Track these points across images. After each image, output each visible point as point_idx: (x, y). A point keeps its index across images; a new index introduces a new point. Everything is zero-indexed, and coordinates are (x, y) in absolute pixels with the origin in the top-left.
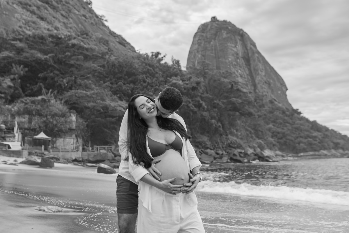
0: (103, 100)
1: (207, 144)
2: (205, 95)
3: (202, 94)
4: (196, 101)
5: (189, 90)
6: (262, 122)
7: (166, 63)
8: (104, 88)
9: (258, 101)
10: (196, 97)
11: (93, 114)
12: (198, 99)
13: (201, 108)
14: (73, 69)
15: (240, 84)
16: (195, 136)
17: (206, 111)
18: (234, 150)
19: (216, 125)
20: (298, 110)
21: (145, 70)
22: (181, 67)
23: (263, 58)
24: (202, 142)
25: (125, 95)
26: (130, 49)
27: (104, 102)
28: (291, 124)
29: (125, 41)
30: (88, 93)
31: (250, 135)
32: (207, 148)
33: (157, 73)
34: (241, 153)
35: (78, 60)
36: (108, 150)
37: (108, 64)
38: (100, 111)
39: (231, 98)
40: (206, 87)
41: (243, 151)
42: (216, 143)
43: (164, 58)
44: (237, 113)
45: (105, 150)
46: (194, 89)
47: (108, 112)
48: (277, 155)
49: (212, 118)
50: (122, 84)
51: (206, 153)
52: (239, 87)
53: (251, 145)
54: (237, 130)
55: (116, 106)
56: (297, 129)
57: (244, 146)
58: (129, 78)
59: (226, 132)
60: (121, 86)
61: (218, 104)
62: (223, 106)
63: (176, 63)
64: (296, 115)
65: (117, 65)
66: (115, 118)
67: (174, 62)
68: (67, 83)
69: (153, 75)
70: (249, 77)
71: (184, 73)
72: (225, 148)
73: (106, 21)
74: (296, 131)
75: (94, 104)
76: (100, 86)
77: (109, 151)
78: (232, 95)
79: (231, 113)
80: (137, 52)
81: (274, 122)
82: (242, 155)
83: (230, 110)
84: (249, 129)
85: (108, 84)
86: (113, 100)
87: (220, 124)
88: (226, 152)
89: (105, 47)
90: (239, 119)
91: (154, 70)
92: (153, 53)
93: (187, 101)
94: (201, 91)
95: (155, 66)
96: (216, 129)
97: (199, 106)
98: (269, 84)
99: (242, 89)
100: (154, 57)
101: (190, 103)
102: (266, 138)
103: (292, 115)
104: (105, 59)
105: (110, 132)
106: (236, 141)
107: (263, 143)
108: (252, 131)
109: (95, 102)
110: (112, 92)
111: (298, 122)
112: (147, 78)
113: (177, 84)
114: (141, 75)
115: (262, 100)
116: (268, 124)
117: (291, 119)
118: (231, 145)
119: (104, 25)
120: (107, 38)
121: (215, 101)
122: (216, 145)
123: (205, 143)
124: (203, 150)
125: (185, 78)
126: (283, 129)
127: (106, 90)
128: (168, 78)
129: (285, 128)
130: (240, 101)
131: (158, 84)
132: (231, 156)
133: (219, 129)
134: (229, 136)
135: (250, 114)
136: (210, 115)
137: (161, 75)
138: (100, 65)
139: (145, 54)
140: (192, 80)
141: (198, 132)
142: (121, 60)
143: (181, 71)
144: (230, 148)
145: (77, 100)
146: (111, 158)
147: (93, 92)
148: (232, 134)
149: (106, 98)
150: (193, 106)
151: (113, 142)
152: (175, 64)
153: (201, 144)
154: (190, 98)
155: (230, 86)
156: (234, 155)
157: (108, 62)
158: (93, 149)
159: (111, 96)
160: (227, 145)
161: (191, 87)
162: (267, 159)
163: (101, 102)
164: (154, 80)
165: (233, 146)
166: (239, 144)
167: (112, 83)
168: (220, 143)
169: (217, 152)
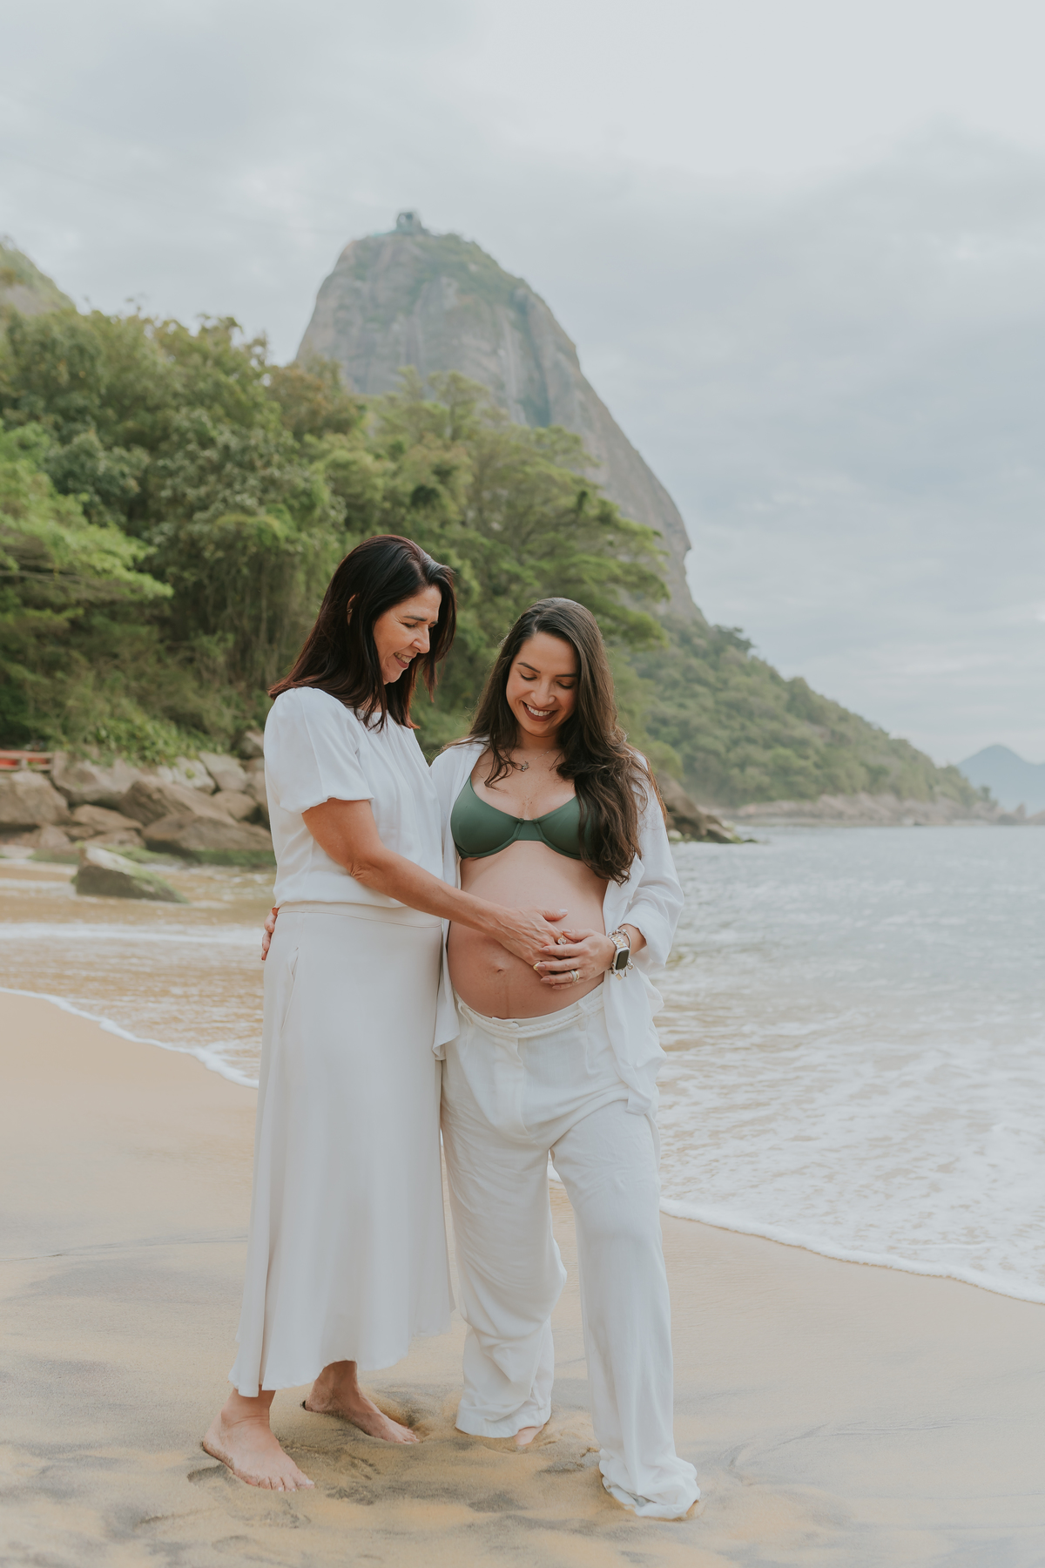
5: (398, 503)
8: (11, 454)
20: (739, 630)
21: (201, 385)
25: (106, 498)
28: (715, 690)
46: (422, 496)
50: (96, 444)
55: (85, 550)
56: (736, 707)
58: (121, 417)
60: (87, 452)
64: (731, 651)
66: (69, 614)
74: (729, 717)
103: (718, 651)
111: (739, 679)
112: (214, 426)
114: (184, 410)
117: (714, 667)
126: (682, 706)
127: (25, 463)
129: (690, 703)
151: (57, 732)
161: (412, 487)
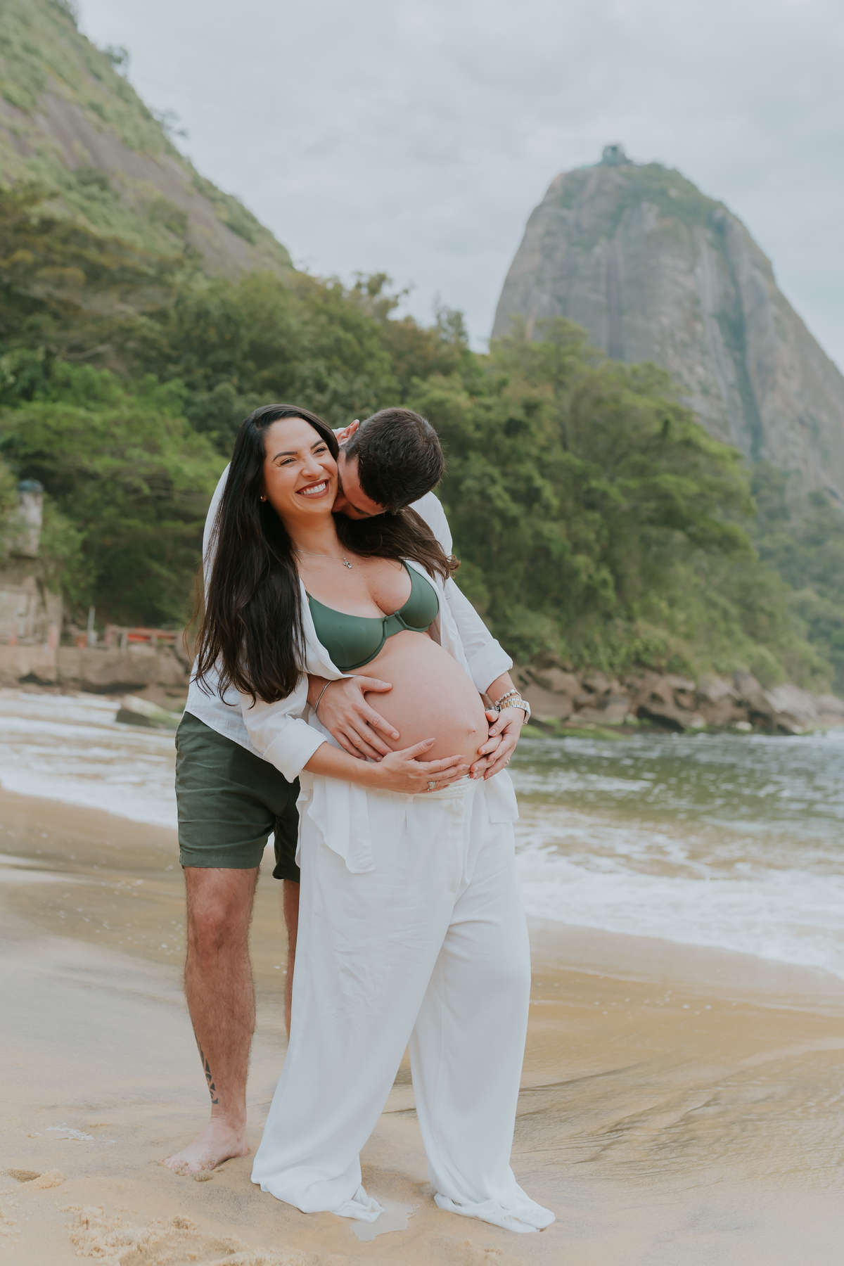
0: (154, 448)
1: (549, 650)
2: (556, 455)
3: (544, 449)
4: (518, 477)
5: (492, 432)
6: (772, 577)
7: (409, 319)
8: (160, 403)
9: (764, 492)
10: (520, 460)
11: (111, 502)
12: (528, 468)
13: (536, 506)
14: (41, 319)
15: (696, 419)
16: (505, 617)
17: (554, 520)
18: (654, 677)
19: (590, 577)
21: (324, 341)
22: (467, 341)
23: (799, 324)
24: (532, 639)
26: (270, 254)
27: (157, 459)
29: (254, 220)
30: (96, 419)
31: (722, 625)
32: (550, 664)
33: (371, 356)
34: (682, 691)
35: (61, 283)
36: (160, 648)
37: (181, 307)
38: (137, 491)
39: (656, 473)
40: (562, 425)
41: (690, 686)
42: (588, 646)
43: (402, 300)
44: (679, 536)
45: (150, 645)
46: (513, 427)
47: (170, 498)
48: (822, 711)
49: (579, 546)
50: (233, 391)
51: (545, 685)
52: (693, 433)
53: (723, 666)
54: (672, 603)
55: (202, 477)
57: (695, 664)
58: (261, 367)
59: (629, 608)
60: (225, 398)
61: (605, 495)
62: (625, 504)
63: (450, 322)
65: (216, 314)
66: (195, 525)
67: (444, 317)
68: (15, 373)
69: (354, 364)
70: (737, 397)
71: (480, 363)
72: (618, 670)
73: (182, 133)
75: (115, 463)
76: (144, 391)
77: (167, 650)
78: (663, 464)
79: (654, 532)
80: (299, 267)
81: (822, 579)
82: (686, 701)
83: (651, 522)
84: (722, 601)
85: (176, 385)
86: (192, 452)
87: (605, 574)
88: (622, 683)
89: (174, 240)
90: (685, 559)
91: (361, 344)
92: (360, 274)
93: (485, 474)
94: (541, 438)
95: (367, 328)
96: (591, 595)
97: (530, 497)
98: (815, 429)
99: (703, 442)
100: (364, 291)
101: (493, 481)
102: (784, 640)
104: (169, 286)
105: (174, 578)
106: (666, 644)
107: (771, 658)
108: (734, 611)
109: (121, 455)
110: (192, 418)
112: (330, 374)
113: (448, 405)
114: (308, 362)
115: (781, 490)
116: (796, 584)
118: (645, 657)
119: (170, 150)
120: (181, 204)
121: (594, 484)
122: (586, 653)
123: (542, 644)
124: (533, 669)
125: (480, 382)
127: (167, 411)
128: (415, 380)
130: (692, 487)
131: (374, 402)
132: (644, 700)
133: (603, 592)
134: (641, 624)
135: (728, 543)
136: (569, 536)
137: (387, 366)
138: (149, 308)
139: (330, 280)
140: (507, 393)
141: (518, 600)
142: (233, 296)
143: (466, 353)
144: (640, 671)
145: (49, 442)
146: (170, 680)
147: (113, 414)
148: (649, 612)
149: (164, 441)
150: (507, 497)
151: (182, 616)
152: (445, 325)
153: (526, 648)
154: (495, 464)
155: (657, 427)
156: (655, 698)
157: (180, 301)
158: (101, 638)
159: (186, 436)
160: (628, 655)
161: (503, 419)
162: (785, 722)
163: (146, 457)
164: (360, 383)
165: (653, 661)
166: (677, 656)
167: (191, 386)
168: (601, 649)
169: (590, 682)
